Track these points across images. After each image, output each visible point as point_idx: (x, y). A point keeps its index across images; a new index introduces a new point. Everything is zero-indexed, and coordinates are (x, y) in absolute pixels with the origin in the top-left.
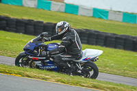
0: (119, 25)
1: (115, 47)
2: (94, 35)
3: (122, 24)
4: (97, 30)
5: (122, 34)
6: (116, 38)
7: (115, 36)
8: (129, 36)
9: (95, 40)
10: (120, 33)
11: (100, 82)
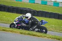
0: (14, 2)
1: (13, 12)
2: (3, 7)
3: (15, 2)
4: (4, 4)
5: (16, 6)
6: (13, 8)
7: (12, 7)
8: (19, 7)
9: (3, 9)
10: (15, 6)
11: (6, 28)
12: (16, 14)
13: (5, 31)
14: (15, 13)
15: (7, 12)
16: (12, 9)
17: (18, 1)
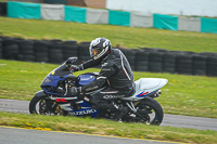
1: (193, 73)
2: (158, 56)
3: (200, 36)
4: (162, 48)
5: (202, 51)
6: (194, 59)
9: (160, 64)
10: (198, 49)
11: (176, 129)
12: (207, 78)
13: (172, 140)
14: (200, 74)
15: (173, 72)
16: (190, 61)
17: (208, 33)
